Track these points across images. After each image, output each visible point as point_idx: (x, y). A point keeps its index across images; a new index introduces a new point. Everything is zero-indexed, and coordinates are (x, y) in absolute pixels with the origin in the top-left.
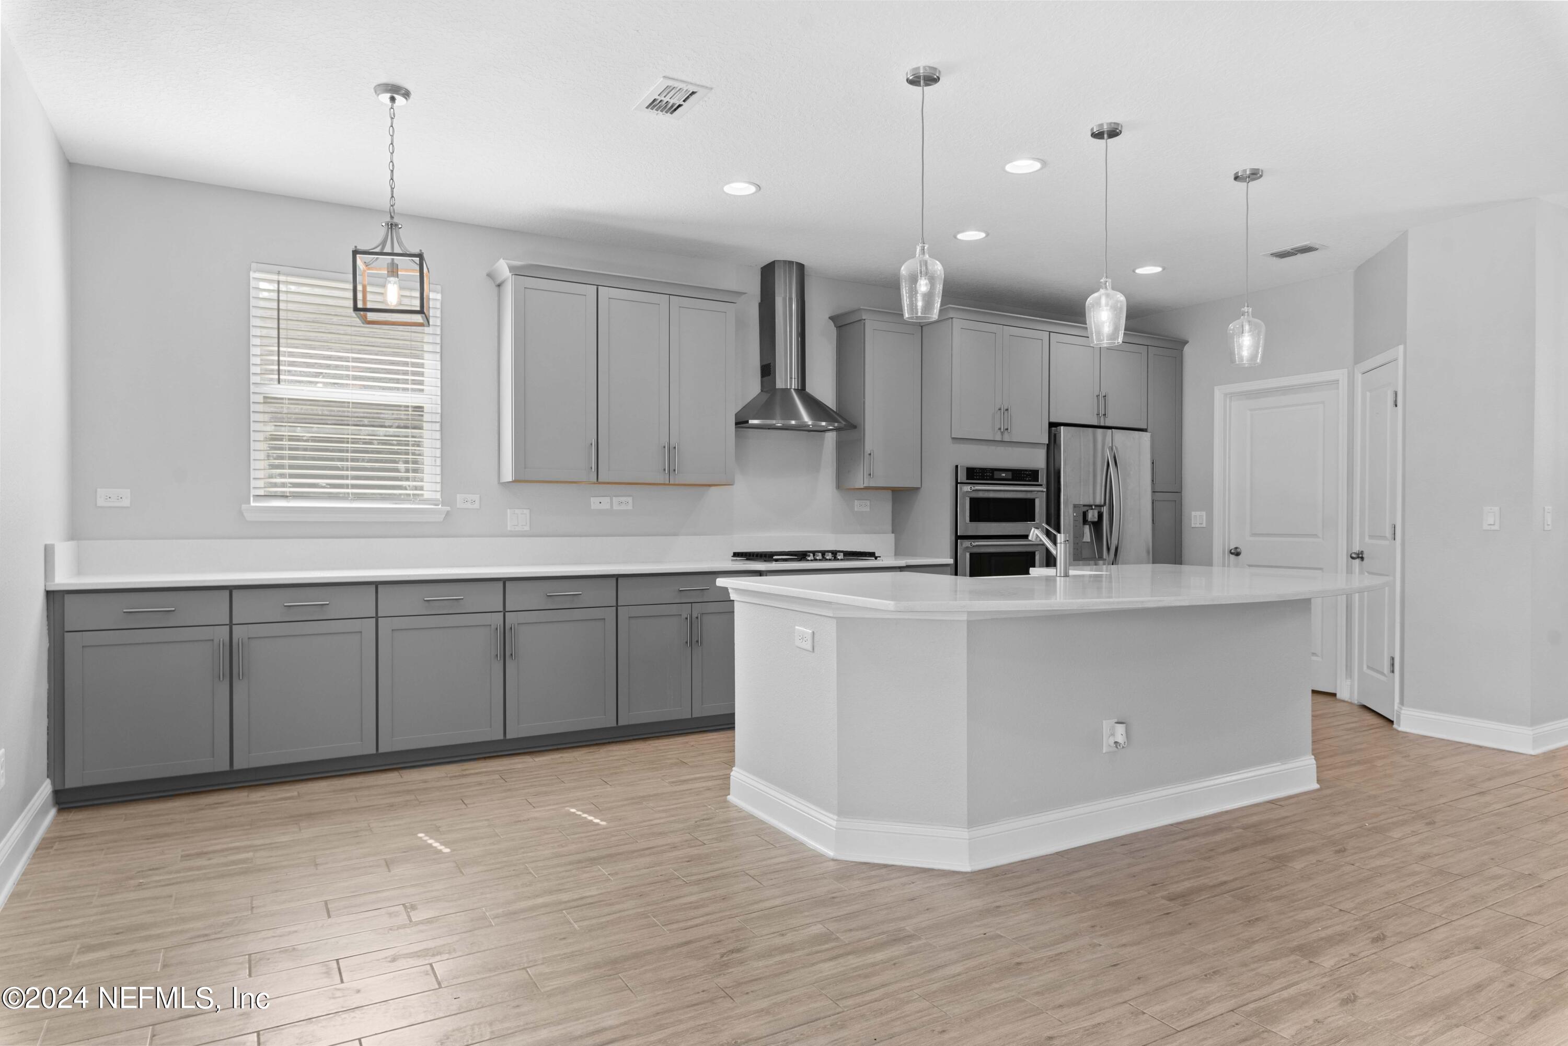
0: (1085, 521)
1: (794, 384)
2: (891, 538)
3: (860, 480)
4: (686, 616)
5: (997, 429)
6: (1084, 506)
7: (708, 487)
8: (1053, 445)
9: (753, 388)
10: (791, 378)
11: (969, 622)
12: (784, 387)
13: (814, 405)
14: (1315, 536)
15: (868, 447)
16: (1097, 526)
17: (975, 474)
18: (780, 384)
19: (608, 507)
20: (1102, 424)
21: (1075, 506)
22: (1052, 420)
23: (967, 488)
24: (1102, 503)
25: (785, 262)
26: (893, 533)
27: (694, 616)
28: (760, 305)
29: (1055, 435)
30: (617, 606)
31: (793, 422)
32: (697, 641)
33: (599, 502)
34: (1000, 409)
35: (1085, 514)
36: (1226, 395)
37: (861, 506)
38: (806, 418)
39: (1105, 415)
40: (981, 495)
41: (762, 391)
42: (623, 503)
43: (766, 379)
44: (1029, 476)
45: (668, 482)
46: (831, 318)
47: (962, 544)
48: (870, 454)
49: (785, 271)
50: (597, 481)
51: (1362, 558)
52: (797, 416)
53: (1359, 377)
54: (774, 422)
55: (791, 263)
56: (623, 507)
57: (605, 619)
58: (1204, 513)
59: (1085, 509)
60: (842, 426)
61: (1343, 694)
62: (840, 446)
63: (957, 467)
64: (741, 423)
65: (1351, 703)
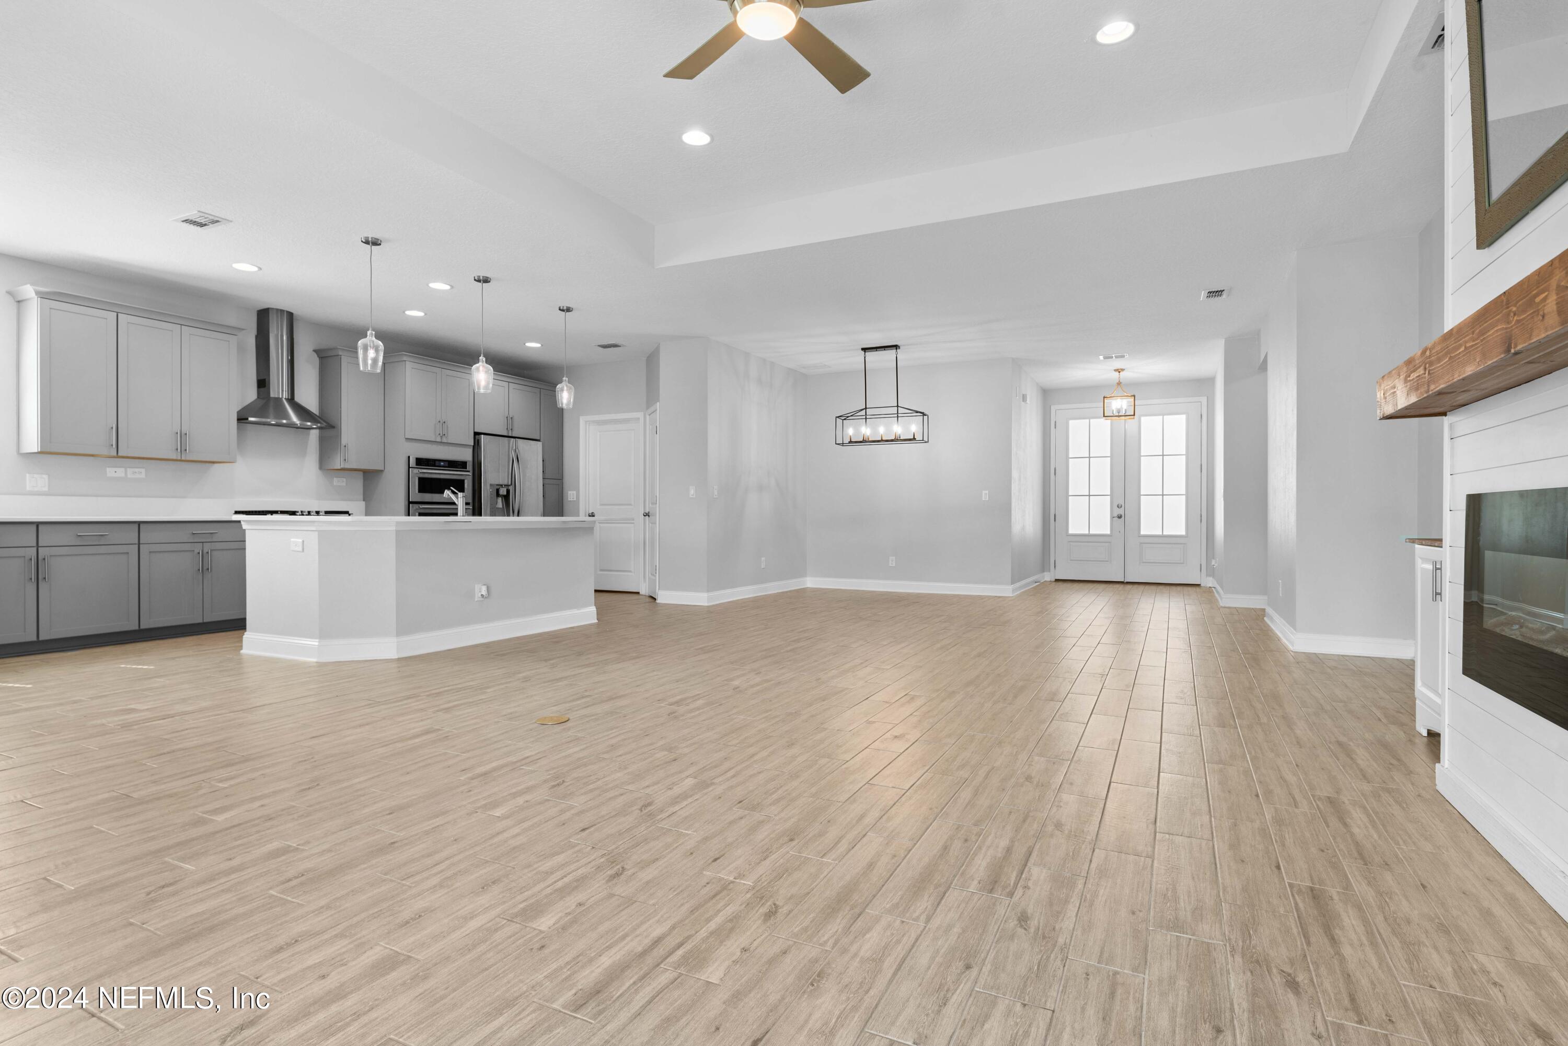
0: (498, 495)
1: (285, 395)
2: (363, 504)
3: (338, 463)
4: (198, 551)
5: (437, 434)
6: (497, 485)
7: (210, 464)
8: (476, 446)
9: (251, 394)
10: (283, 391)
11: (397, 532)
12: (276, 396)
13: (301, 411)
14: (630, 505)
15: (344, 441)
16: (506, 498)
17: (421, 462)
18: (273, 394)
19: (123, 475)
20: (510, 435)
21: (491, 485)
22: (476, 431)
23: (416, 471)
24: (510, 483)
25: (277, 310)
26: (364, 500)
27: (205, 551)
28: (257, 337)
29: (478, 440)
30: (139, 544)
31: (284, 421)
32: (208, 569)
33: (115, 472)
34: (440, 422)
35: (498, 491)
36: (586, 422)
37: (339, 482)
38: (295, 419)
39: (512, 429)
40: (426, 476)
41: (258, 397)
42: (137, 473)
43: (262, 389)
44: (462, 465)
45: (179, 458)
46: (315, 351)
47: (413, 507)
48: (345, 446)
49: (277, 317)
50: (118, 456)
51: (649, 516)
52: (287, 416)
53: (648, 417)
54: (269, 420)
55: (282, 311)
56: (137, 476)
57: (128, 553)
58: (575, 492)
59: (498, 487)
60: (323, 426)
61: (643, 592)
62: (322, 440)
63: (409, 457)
64: (242, 419)
65: (645, 596)
